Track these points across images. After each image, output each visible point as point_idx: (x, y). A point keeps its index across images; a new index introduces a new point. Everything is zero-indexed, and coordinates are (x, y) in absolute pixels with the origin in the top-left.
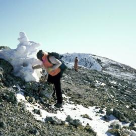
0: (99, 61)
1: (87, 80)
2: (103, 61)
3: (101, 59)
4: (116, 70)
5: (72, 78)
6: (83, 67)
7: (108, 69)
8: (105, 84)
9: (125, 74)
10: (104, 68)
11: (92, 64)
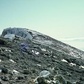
0: (30, 33)
1: (25, 52)
2: (33, 33)
3: (32, 32)
4: (41, 39)
5: (12, 51)
6: (20, 37)
7: (36, 38)
8: (39, 53)
9: (47, 42)
10: (34, 38)
11: (26, 35)
